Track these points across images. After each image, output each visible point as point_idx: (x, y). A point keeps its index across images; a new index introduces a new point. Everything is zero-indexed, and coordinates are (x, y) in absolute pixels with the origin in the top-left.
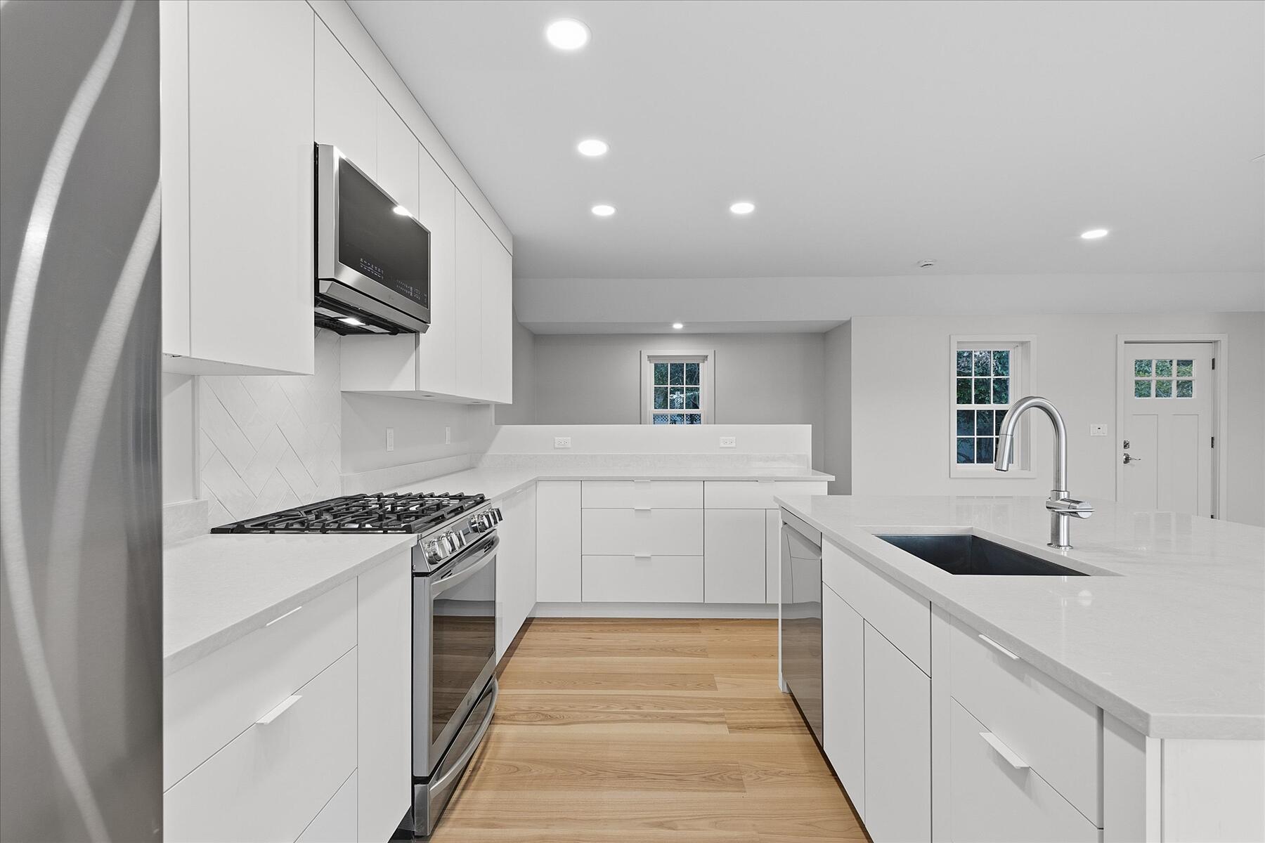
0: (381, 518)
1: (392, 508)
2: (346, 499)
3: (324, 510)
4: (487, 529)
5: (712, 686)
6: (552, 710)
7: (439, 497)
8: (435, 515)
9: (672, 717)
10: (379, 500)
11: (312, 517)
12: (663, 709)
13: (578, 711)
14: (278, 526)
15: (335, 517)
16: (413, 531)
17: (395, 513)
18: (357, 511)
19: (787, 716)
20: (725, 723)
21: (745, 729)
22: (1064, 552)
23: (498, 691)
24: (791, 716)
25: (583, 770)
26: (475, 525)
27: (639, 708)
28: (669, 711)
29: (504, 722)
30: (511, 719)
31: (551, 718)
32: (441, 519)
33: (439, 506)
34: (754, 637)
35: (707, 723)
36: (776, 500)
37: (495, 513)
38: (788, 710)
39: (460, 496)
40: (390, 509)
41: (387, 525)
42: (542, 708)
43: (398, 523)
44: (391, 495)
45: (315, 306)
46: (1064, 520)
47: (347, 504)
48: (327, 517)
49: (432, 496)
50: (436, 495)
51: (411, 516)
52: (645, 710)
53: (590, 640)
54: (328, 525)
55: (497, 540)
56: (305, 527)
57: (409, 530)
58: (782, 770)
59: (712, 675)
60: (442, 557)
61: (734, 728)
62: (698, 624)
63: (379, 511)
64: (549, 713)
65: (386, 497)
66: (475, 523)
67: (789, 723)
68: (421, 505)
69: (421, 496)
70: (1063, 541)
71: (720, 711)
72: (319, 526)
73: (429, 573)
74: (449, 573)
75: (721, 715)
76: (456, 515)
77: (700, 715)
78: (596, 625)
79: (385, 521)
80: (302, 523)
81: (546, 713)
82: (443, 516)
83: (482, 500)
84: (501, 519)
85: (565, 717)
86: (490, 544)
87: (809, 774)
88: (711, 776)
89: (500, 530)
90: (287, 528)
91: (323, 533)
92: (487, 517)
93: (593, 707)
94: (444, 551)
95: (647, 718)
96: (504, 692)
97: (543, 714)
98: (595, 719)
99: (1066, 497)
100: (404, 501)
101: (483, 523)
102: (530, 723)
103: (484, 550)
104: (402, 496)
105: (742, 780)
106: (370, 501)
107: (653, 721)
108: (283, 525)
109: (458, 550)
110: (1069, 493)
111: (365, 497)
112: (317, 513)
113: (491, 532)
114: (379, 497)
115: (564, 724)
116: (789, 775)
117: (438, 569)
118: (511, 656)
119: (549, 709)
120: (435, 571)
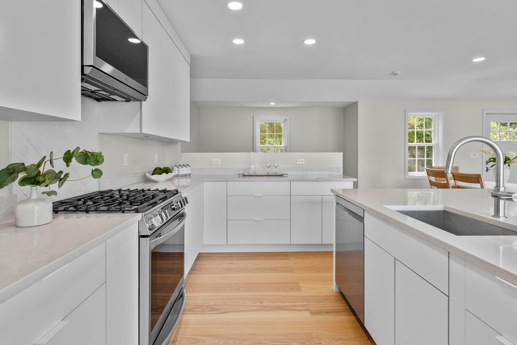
0: (120, 204)
1: (127, 197)
2: (101, 192)
3: (88, 199)
4: (180, 208)
5: (299, 289)
6: (215, 305)
7: (153, 191)
8: (152, 201)
9: (280, 308)
10: (120, 193)
11: (80, 203)
12: (274, 303)
13: (229, 305)
14: (60, 209)
15: (94, 203)
16: (139, 211)
17: (129, 200)
18: (108, 199)
19: (340, 305)
20: (308, 310)
21: (319, 313)
22: (502, 219)
23: (186, 295)
24: (342, 305)
25: (234, 340)
26: (173, 207)
27: (261, 303)
28: (278, 304)
29: (189, 312)
30: (193, 311)
31: (215, 310)
32: (155, 204)
33: (153, 197)
34: (317, 262)
35: (298, 310)
36: (332, 191)
37: (184, 199)
38: (340, 302)
39: (165, 190)
40: (126, 198)
41: (124, 208)
42: (209, 304)
43: (131, 206)
44: (126, 190)
45: (81, 82)
46: (502, 202)
47: (101, 195)
48: (90, 203)
49: (149, 190)
50: (152, 190)
51: (137, 202)
52: (265, 304)
53: (232, 265)
54: (90, 208)
55: (185, 213)
56: (77, 209)
57: (137, 211)
58: (341, 337)
59: (298, 283)
60: (156, 226)
61: (313, 313)
62: (287, 255)
63: (120, 199)
64: (213, 307)
65: (123, 191)
66: (173, 205)
67: (342, 309)
68: (144, 196)
69: (143, 191)
70: (501, 214)
71: (305, 303)
72: (84, 208)
73: (149, 236)
74: (160, 235)
75: (306, 306)
76: (163, 201)
77: (295, 306)
78: (234, 256)
79: (122, 206)
80: (75, 207)
81: (211, 306)
82: (156, 202)
83: (177, 192)
84: (187, 203)
85: (222, 309)
86: (182, 216)
87: (356, 339)
88: (304, 342)
89: (187, 209)
90: (65, 210)
91: (87, 213)
92: (180, 202)
93: (237, 303)
94: (157, 222)
95: (266, 309)
96: (189, 295)
97: (210, 307)
98: (238, 310)
99: (503, 190)
100: (134, 194)
101: (178, 205)
102: (203, 313)
103: (178, 220)
104: (133, 191)
105: (321, 344)
106: (115, 193)
107: (269, 310)
108: (62, 208)
109: (165, 221)
110: (505, 188)
111: (111, 191)
112: (84, 201)
113: (182, 210)
114: (120, 191)
115: (221, 313)
116: (346, 340)
117: (154, 232)
118: (191, 274)
119: (213, 304)
120: (152, 234)
